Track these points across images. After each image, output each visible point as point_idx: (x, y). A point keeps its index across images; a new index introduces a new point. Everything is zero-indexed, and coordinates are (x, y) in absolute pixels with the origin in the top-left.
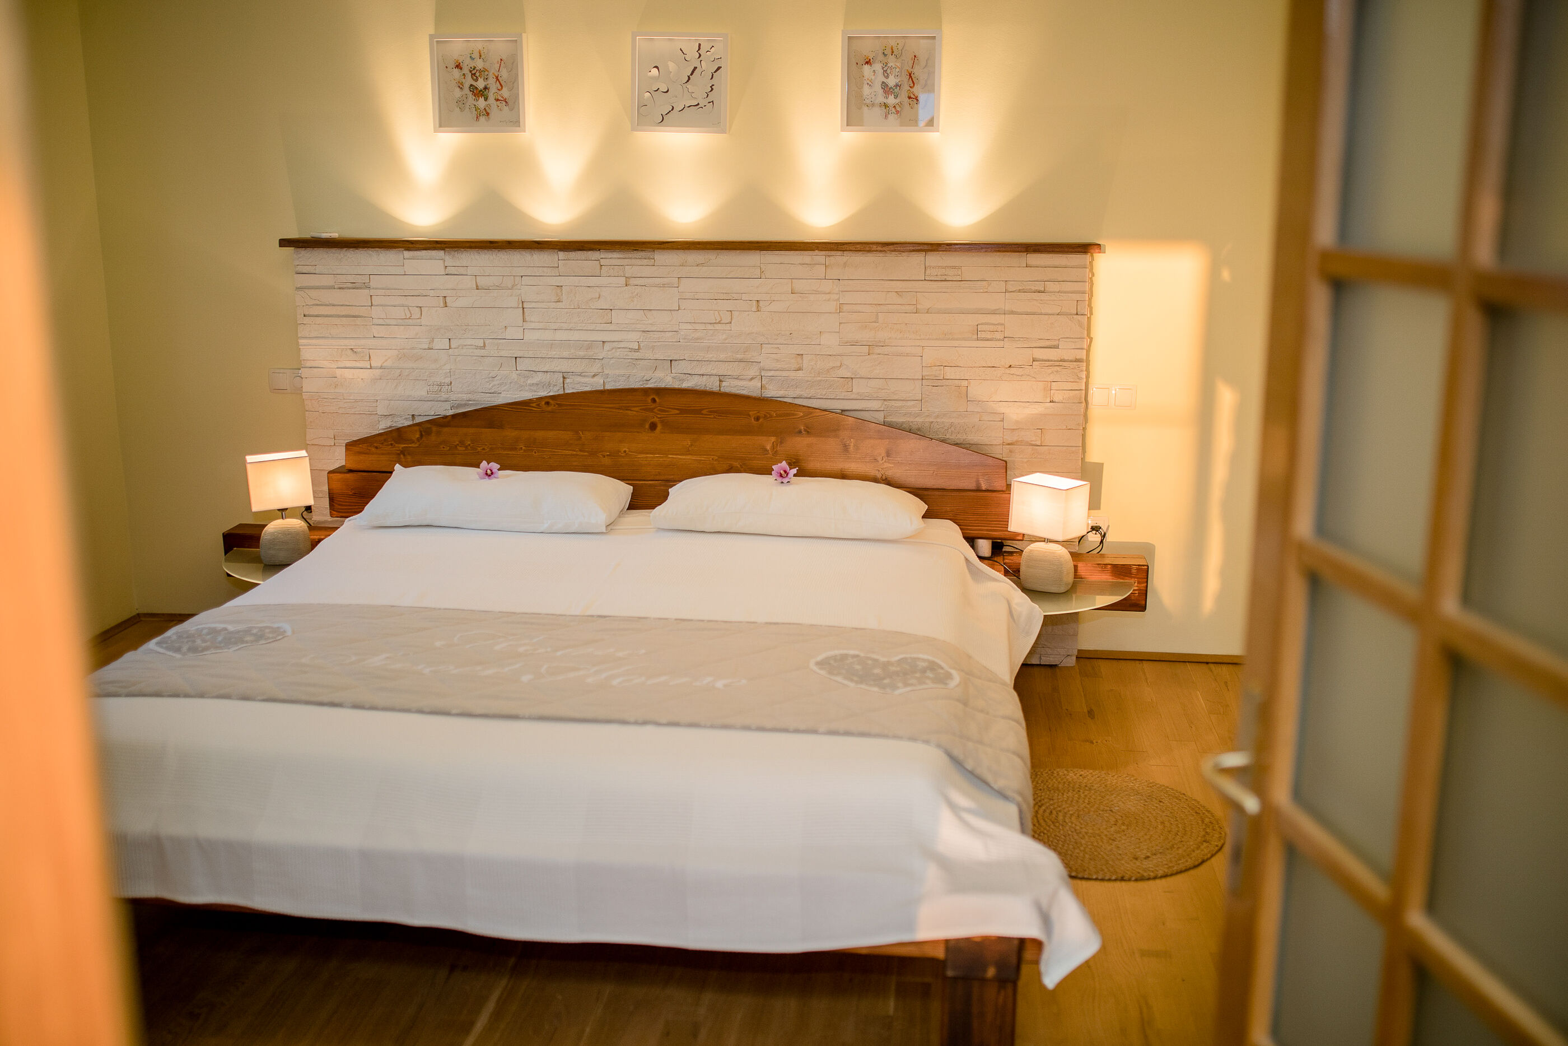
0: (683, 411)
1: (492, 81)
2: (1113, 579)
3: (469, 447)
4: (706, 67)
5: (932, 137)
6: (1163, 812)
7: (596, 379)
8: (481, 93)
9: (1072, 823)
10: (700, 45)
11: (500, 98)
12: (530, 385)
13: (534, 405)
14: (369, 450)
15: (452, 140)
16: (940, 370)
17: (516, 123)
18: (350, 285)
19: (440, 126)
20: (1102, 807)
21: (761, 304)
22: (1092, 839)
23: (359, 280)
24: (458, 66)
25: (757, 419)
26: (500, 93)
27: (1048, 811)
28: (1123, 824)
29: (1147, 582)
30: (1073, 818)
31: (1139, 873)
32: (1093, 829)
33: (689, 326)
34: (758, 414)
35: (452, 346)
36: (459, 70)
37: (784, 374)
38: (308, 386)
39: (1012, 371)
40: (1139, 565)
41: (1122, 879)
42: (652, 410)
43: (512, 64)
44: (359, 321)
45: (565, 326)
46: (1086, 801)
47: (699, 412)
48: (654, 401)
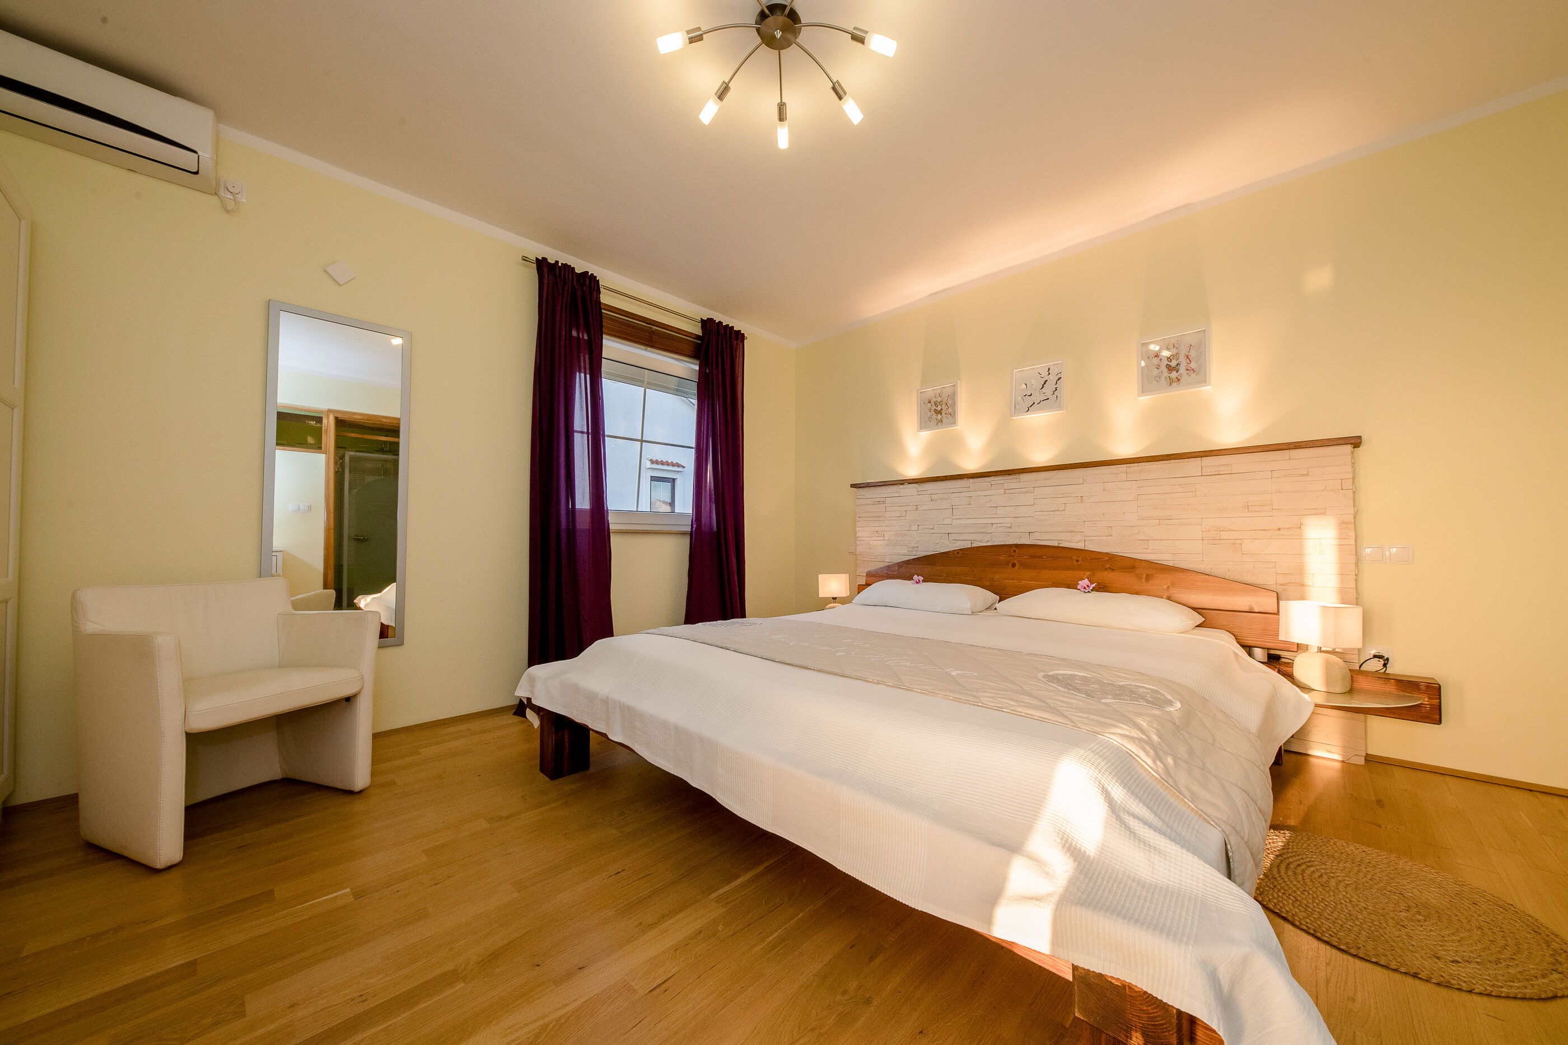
0: (1031, 557)
1: (944, 406)
2: (1397, 692)
4: (1053, 378)
5: (1207, 389)
6: (1480, 916)
8: (940, 412)
9: (1347, 893)
10: (1049, 368)
13: (951, 554)
14: (873, 574)
15: (926, 435)
16: (1218, 533)
17: (955, 423)
18: (877, 503)
19: (920, 429)
20: (1389, 888)
21: (1084, 498)
22: (1373, 917)
23: (881, 500)
24: (930, 402)
25: (1077, 561)
26: (947, 410)
27: (1318, 874)
28: (1419, 913)
29: (1440, 699)
30: (1349, 889)
31: (1442, 976)
32: (1374, 906)
33: (1039, 513)
34: (1078, 559)
35: (919, 529)
37: (1100, 538)
38: (859, 549)
39: (1281, 532)
40: (1428, 683)
41: (1415, 976)
42: (1013, 556)
43: (953, 396)
44: (880, 519)
45: (973, 517)
46: (1369, 877)
47: (1041, 557)
48: (1015, 551)
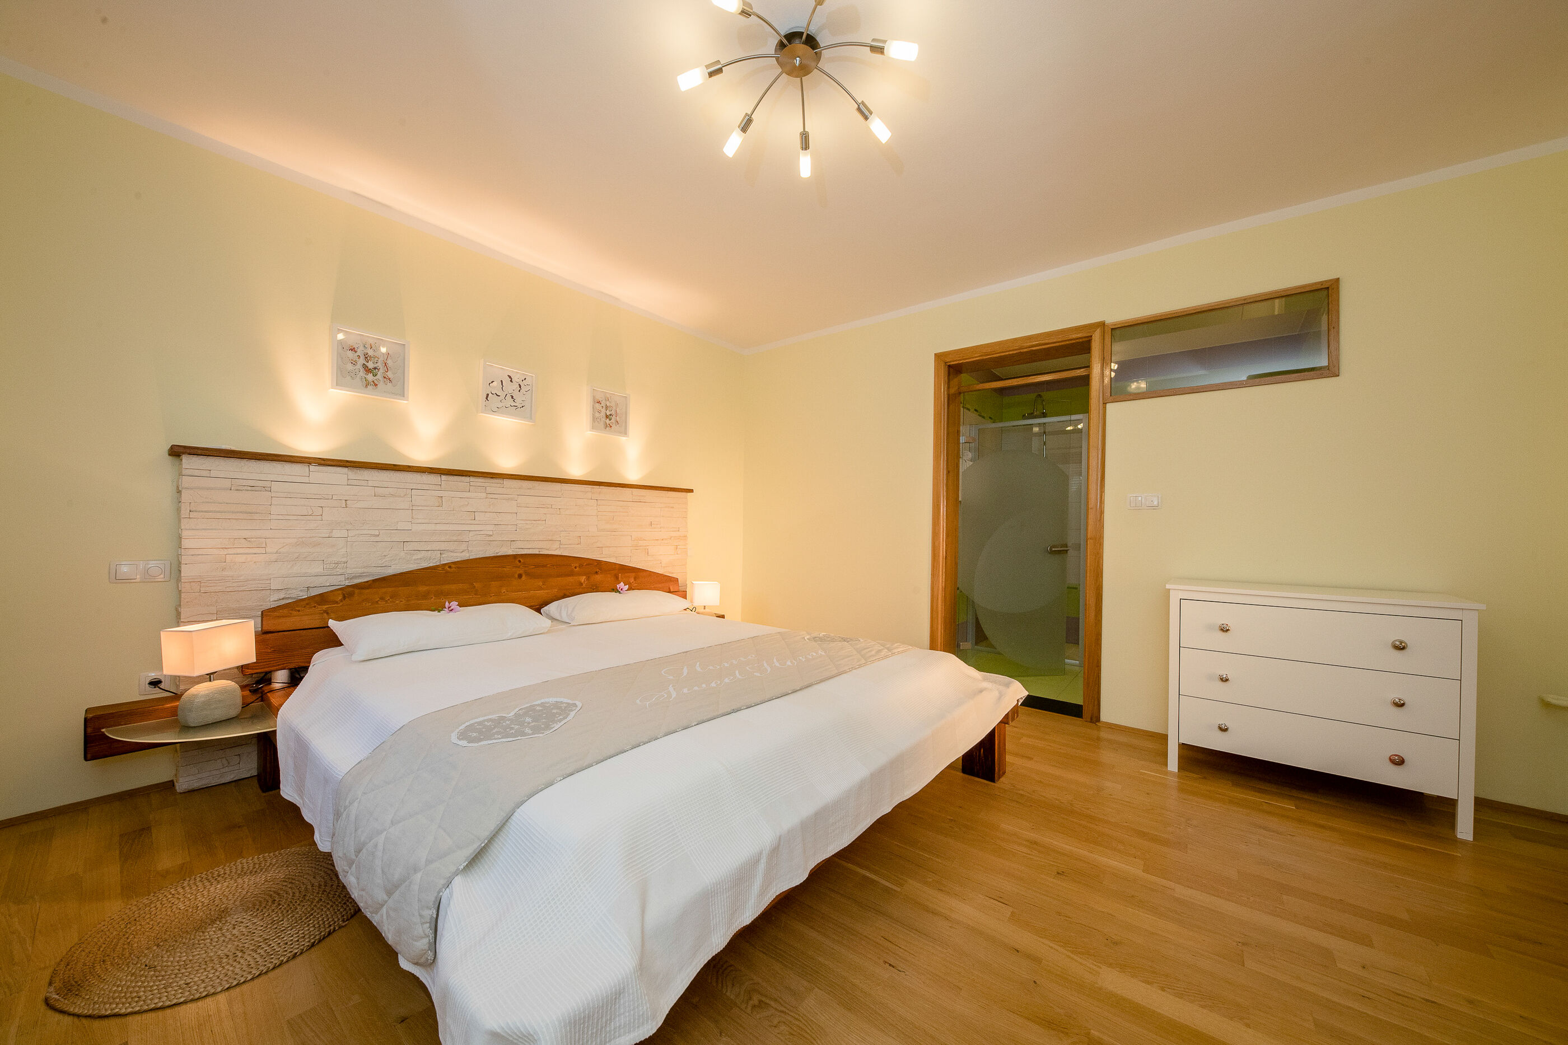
1: (380, 365)
3: (389, 601)
5: (623, 439)
7: (463, 554)
8: (371, 370)
11: (386, 377)
12: (415, 560)
13: (440, 569)
14: (290, 613)
15: (342, 396)
17: (402, 394)
19: (334, 385)
21: (561, 510)
24: (353, 350)
25: (576, 568)
26: (387, 373)
33: (522, 522)
35: (350, 535)
36: (354, 352)
38: (188, 571)
42: (519, 567)
43: (397, 358)
44: (256, 517)
45: (443, 521)
47: (545, 566)
48: (520, 561)
